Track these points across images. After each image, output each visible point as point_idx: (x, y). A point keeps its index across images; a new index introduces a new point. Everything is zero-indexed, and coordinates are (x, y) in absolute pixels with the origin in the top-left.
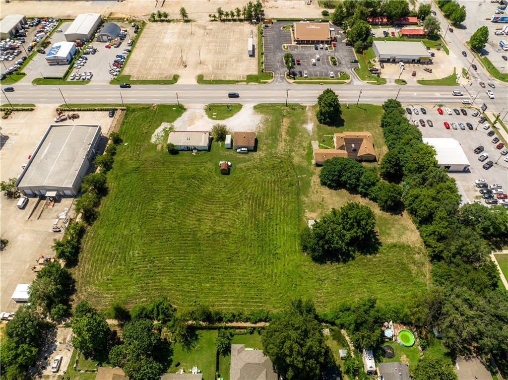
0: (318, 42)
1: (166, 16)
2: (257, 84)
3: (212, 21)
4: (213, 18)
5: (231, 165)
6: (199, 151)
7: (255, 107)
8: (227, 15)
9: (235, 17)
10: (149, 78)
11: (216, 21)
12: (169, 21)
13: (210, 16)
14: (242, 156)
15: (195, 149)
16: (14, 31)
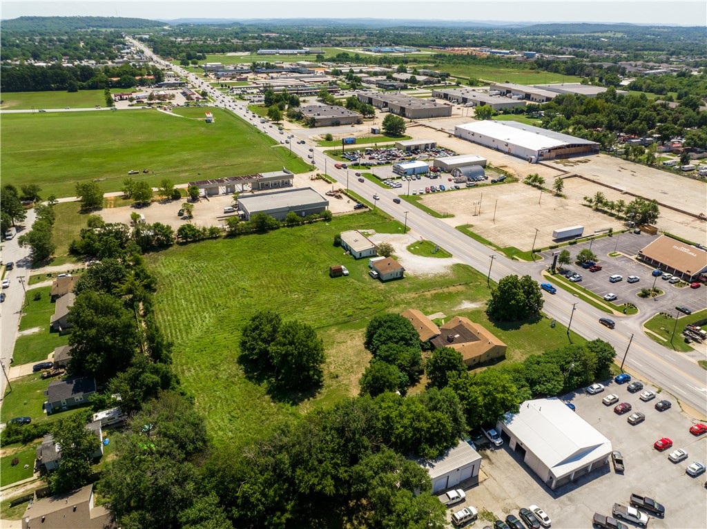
0: (664, 268)
1: (541, 182)
2: (504, 255)
3: (585, 205)
4: (588, 203)
5: (347, 275)
6: (351, 254)
7: (458, 265)
8: (606, 204)
9: (613, 212)
10: (430, 207)
11: (590, 207)
12: (540, 188)
13: (585, 198)
14: (367, 277)
15: (350, 251)
16: (413, 148)
